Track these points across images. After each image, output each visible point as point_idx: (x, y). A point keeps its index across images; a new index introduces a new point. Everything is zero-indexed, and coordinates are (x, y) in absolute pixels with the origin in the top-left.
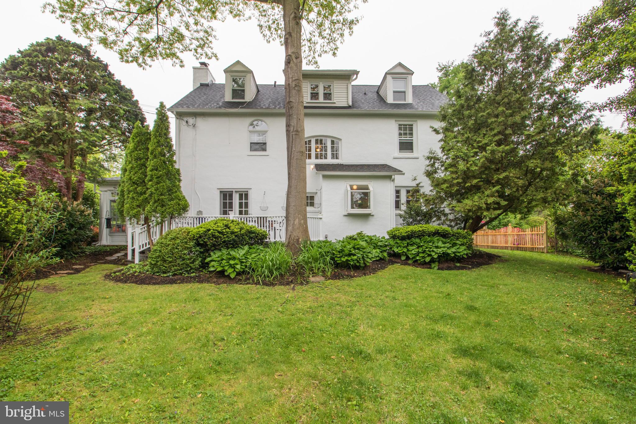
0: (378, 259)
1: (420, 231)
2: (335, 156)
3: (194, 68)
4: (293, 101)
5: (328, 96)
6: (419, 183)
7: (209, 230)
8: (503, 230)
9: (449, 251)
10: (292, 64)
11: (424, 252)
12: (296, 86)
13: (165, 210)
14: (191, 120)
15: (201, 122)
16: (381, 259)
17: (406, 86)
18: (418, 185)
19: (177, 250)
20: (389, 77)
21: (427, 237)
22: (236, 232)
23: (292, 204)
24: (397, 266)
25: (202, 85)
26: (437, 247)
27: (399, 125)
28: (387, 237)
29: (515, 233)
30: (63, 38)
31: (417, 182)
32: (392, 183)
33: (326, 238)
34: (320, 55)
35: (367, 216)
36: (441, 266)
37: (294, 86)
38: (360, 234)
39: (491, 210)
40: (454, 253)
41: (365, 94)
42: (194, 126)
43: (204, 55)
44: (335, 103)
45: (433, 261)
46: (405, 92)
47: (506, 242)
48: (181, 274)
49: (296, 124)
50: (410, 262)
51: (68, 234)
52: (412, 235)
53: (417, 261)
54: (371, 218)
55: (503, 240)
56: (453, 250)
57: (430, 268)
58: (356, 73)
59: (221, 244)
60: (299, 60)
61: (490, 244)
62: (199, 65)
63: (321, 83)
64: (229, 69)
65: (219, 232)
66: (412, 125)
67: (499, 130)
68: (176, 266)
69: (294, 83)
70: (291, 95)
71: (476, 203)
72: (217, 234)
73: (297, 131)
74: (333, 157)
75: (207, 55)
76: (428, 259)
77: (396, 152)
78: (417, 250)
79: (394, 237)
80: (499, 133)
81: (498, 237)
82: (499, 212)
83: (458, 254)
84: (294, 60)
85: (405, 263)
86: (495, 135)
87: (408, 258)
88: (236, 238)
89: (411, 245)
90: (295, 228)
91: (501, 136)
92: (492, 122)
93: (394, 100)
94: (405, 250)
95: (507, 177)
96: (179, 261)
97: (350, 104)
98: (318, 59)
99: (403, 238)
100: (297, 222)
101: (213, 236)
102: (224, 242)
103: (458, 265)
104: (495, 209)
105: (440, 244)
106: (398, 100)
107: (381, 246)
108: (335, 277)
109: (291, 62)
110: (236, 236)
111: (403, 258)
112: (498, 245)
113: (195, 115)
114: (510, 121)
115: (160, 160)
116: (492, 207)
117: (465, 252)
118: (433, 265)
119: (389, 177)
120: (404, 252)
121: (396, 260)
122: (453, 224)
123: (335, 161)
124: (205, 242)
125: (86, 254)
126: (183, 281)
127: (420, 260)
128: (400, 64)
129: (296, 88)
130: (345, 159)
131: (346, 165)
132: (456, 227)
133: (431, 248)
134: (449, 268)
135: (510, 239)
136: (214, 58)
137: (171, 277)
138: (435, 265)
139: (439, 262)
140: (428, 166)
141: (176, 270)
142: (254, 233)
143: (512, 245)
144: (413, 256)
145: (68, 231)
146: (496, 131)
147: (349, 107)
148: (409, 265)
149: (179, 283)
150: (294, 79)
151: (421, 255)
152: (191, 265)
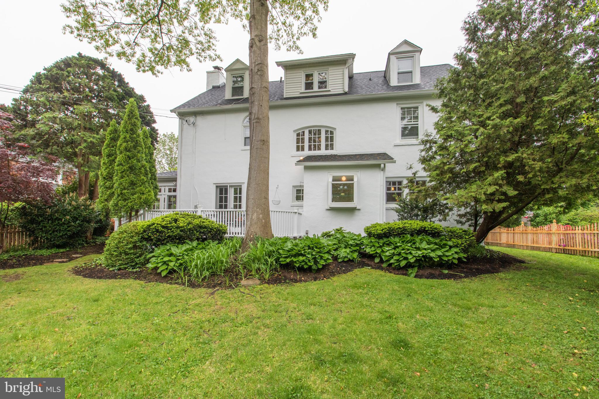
0: (346, 260)
1: (400, 228)
2: (330, 146)
3: (208, 73)
4: (255, 87)
5: (323, 84)
6: (416, 172)
7: (154, 224)
8: (546, 228)
9: (432, 255)
10: (255, 48)
11: (399, 254)
12: (258, 70)
13: (127, 204)
14: (192, 119)
15: (201, 121)
16: (350, 260)
17: (413, 65)
18: (414, 174)
19: (122, 244)
20: (393, 58)
21: (409, 236)
22: (181, 227)
23: (251, 197)
24: (366, 269)
25: (214, 87)
26: (418, 249)
27: (402, 108)
28: (364, 234)
29: (561, 232)
30: (83, 55)
31: (414, 171)
32: (382, 172)
33: (307, 234)
34: (298, 39)
35: (352, 210)
36: (421, 272)
37: (256, 71)
38: (338, 230)
39: (495, 202)
40: (439, 256)
41: (370, 79)
42: (194, 124)
43: (208, 57)
44: (329, 91)
45: (409, 266)
46: (411, 72)
47: (550, 243)
48: (125, 268)
49: (257, 111)
50: (384, 265)
51: (73, 226)
52: (389, 233)
53: (390, 265)
54: (357, 212)
55: (546, 239)
56: (439, 253)
57: (406, 274)
58: (352, 56)
59: (165, 239)
60: (262, 43)
61: (530, 244)
62: (213, 69)
63: (316, 72)
64: (230, 68)
65: (163, 227)
66: (417, 108)
67: (506, 99)
68: (121, 260)
69: (257, 68)
70: (253, 81)
71: (473, 194)
72: (160, 229)
73: (258, 118)
74: (327, 149)
75: (211, 57)
76: (403, 263)
77: (399, 140)
78: (392, 251)
79: (370, 235)
80: (506, 102)
81: (540, 236)
82: (505, 204)
83: (445, 259)
84: (258, 43)
85: (379, 267)
86: (501, 105)
87: (382, 261)
88: (182, 233)
89: (388, 245)
90: (253, 223)
91: (509, 107)
92: (497, 90)
93: (398, 82)
94: (379, 251)
95: (518, 159)
96: (123, 256)
97: (347, 90)
98: (298, 43)
99: (379, 237)
100: (255, 216)
101: (157, 231)
102: (169, 237)
103: (446, 272)
104: (499, 201)
105: (424, 245)
106: (402, 82)
107: (351, 245)
108: (274, 281)
109: (254, 46)
110: (181, 231)
111: (377, 260)
112: (540, 246)
113: (195, 114)
114: (522, 86)
115: (125, 155)
116: (497, 199)
117: (456, 256)
118: (410, 271)
119: (378, 166)
120: (377, 253)
121: (369, 263)
122: (464, 220)
123: (329, 152)
124: (150, 237)
125: (96, 244)
126: (125, 276)
127: (394, 263)
128: (406, 42)
129: (259, 73)
130: (339, 149)
131: (339, 156)
132: (467, 224)
133: (408, 250)
134: (431, 276)
135: (555, 239)
136: (218, 60)
137: (116, 271)
138: (413, 272)
139: (419, 268)
140: (422, 151)
141: (121, 265)
142: (205, 227)
143: (558, 247)
144: (387, 258)
145: (73, 224)
146: (502, 101)
147: (345, 94)
148: (382, 269)
149: (120, 278)
150: (257, 63)
151: (396, 258)
152: (136, 260)
